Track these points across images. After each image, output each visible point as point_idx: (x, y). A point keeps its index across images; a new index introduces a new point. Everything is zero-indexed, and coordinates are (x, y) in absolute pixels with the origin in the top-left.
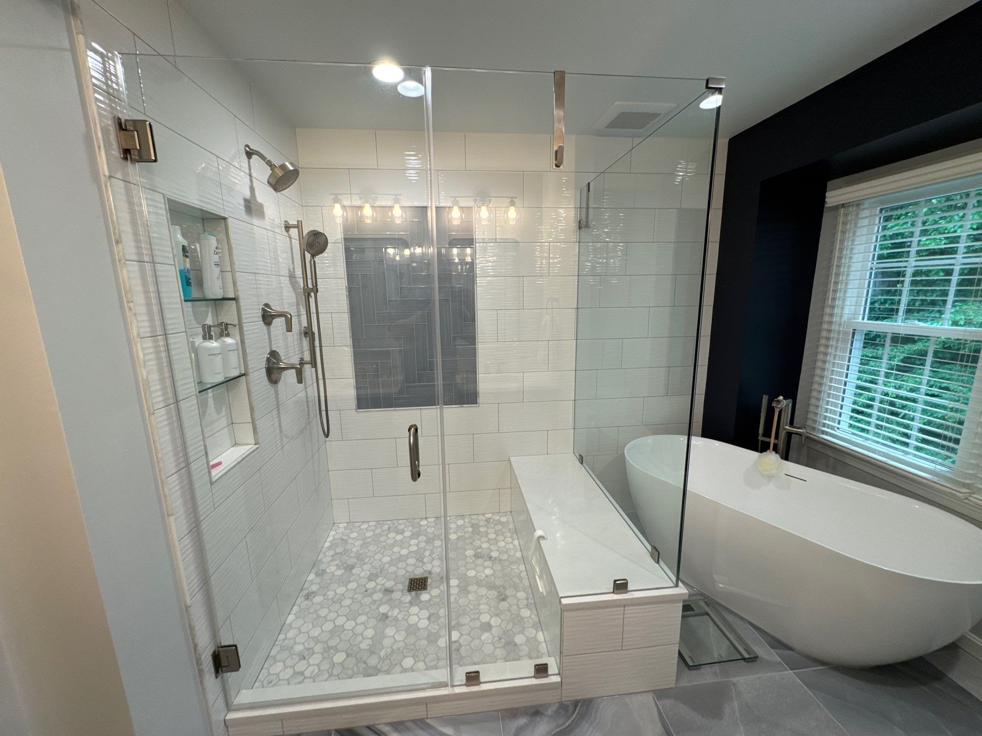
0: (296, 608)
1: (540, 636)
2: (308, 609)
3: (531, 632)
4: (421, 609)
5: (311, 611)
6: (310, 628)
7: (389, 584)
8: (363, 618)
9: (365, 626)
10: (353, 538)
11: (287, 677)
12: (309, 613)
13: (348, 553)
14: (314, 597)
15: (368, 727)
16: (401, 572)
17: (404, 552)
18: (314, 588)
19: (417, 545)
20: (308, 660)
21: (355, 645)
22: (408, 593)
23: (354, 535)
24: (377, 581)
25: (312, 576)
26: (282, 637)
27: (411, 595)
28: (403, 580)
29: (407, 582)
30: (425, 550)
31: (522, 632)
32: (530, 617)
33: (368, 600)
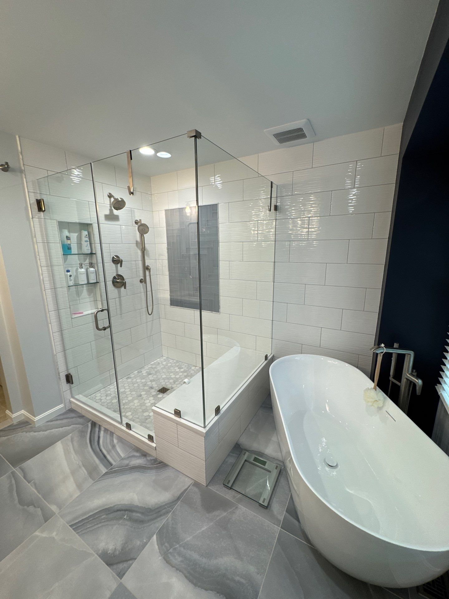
4: (154, 399)
7: (155, 386)
8: (134, 393)
10: (162, 364)
11: (97, 399)
13: (154, 369)
15: (100, 425)
17: (173, 376)
22: (157, 392)
24: (152, 383)
25: (136, 372)
29: (161, 388)
33: (142, 388)
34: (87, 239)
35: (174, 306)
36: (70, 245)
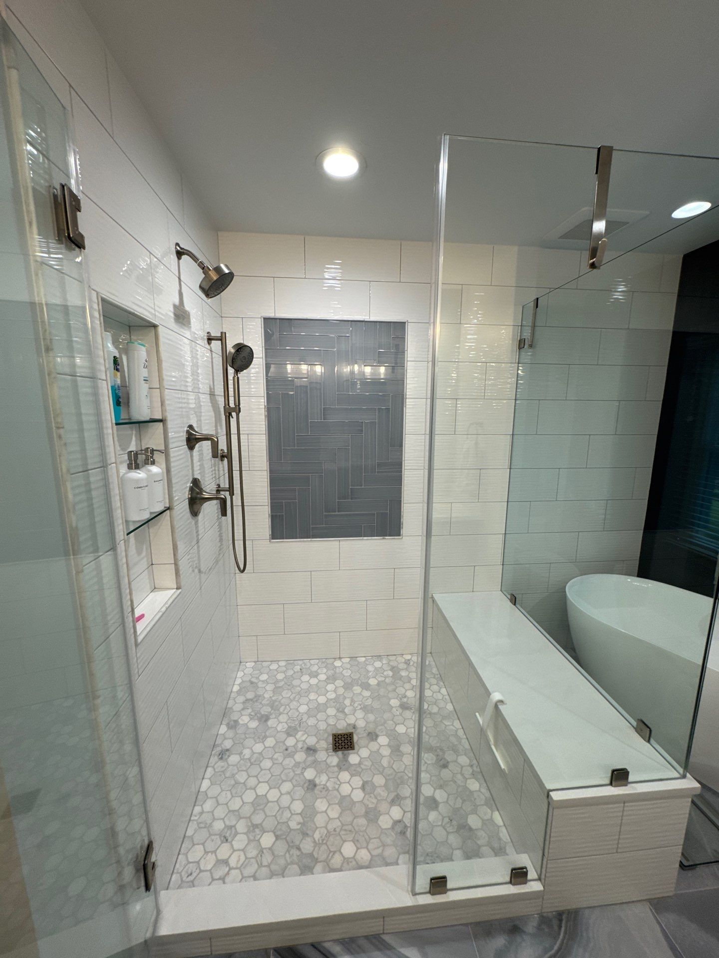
0: (210, 771)
1: (497, 818)
2: (223, 772)
3: (485, 812)
4: (352, 775)
5: (228, 775)
6: (228, 799)
7: (311, 741)
8: (287, 787)
9: (291, 797)
10: (263, 681)
11: (209, 867)
12: (226, 778)
13: (260, 701)
14: (229, 756)
15: (313, 945)
16: (322, 726)
17: (322, 700)
18: (228, 744)
19: (335, 691)
20: (231, 842)
21: (283, 823)
22: (333, 754)
23: (264, 677)
24: (297, 737)
25: (223, 729)
26: (197, 809)
27: (338, 756)
28: (326, 735)
29: (331, 739)
30: (345, 698)
31: (474, 811)
32: (479, 791)
33: (289, 762)
35: (283, 539)
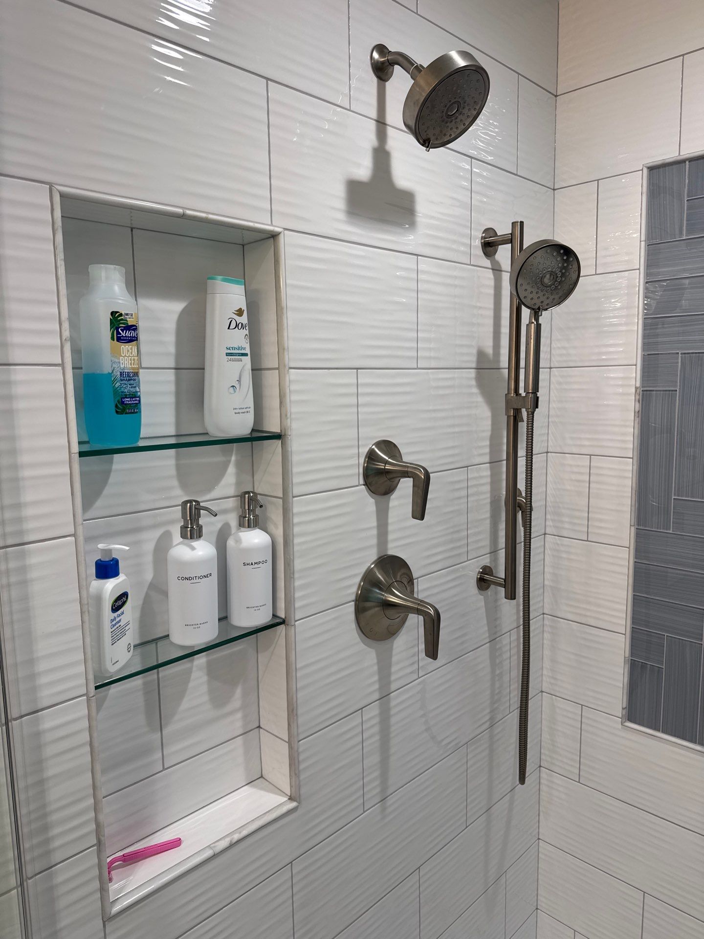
34: (240, 339)
36: (131, 377)
